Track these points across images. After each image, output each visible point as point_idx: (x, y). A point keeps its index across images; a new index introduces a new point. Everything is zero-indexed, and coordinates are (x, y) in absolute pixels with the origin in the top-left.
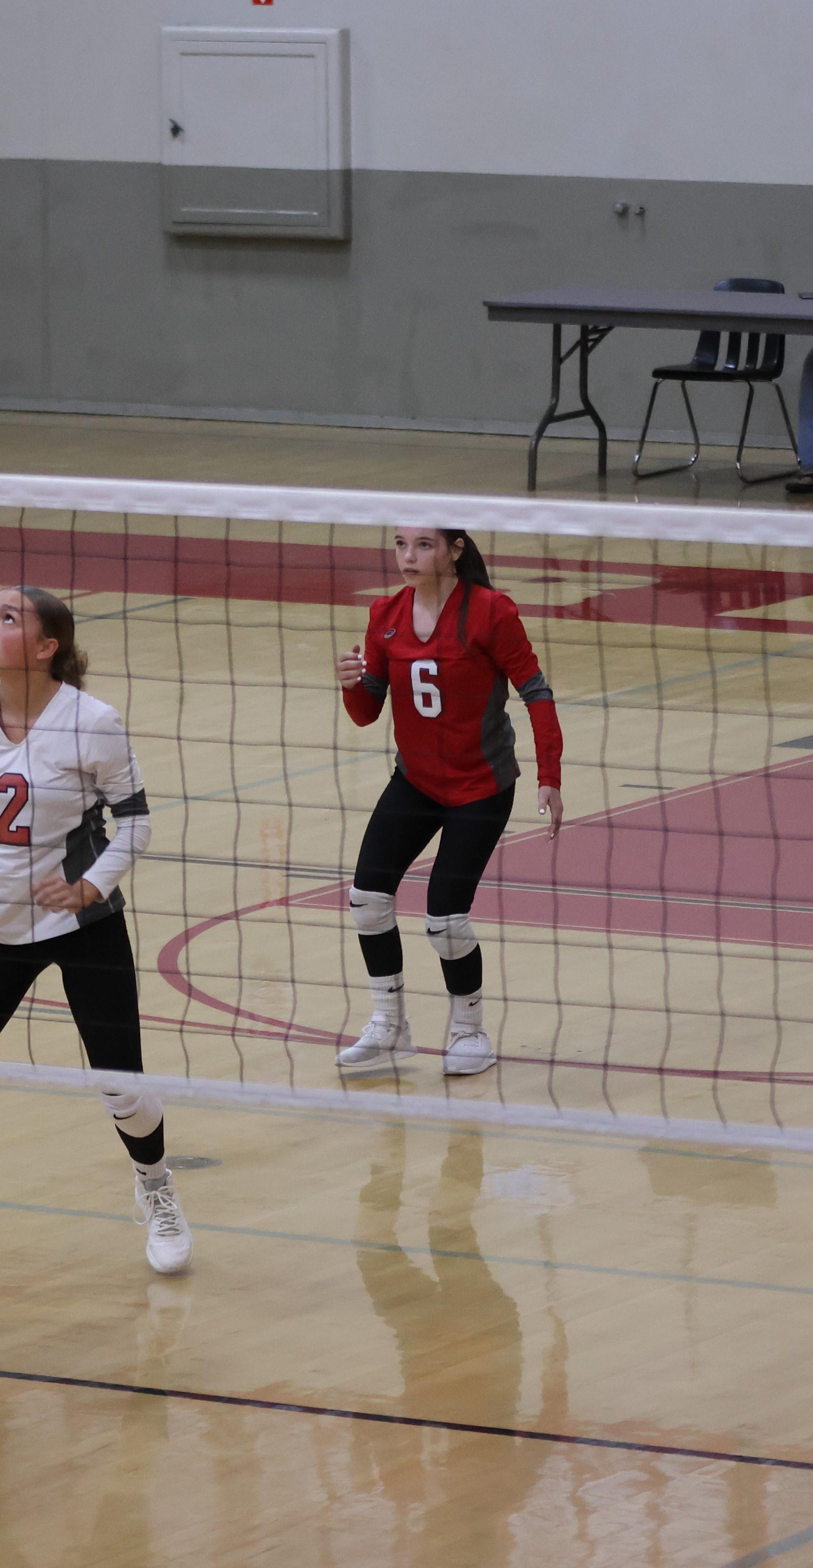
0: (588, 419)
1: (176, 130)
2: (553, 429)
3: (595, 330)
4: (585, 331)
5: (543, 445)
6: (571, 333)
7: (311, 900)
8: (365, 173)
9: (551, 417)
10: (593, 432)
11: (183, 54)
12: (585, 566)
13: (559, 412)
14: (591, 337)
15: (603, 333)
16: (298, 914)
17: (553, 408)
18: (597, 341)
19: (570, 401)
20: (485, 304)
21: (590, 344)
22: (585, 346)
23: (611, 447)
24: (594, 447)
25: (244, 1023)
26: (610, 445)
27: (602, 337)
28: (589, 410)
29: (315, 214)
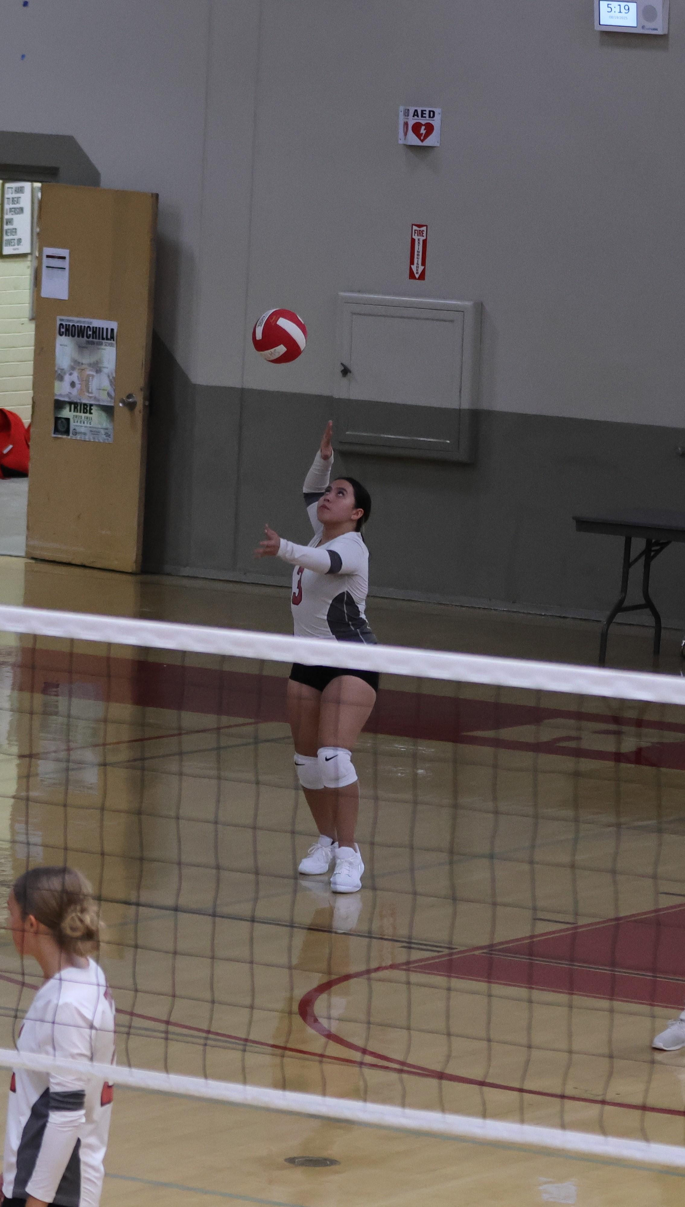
0: (648, 610)
1: (346, 371)
2: (620, 617)
3: (657, 543)
4: (649, 544)
5: (613, 629)
6: (639, 544)
7: (421, 967)
8: (490, 413)
9: (620, 608)
10: (651, 621)
11: (354, 314)
12: (639, 723)
13: (626, 604)
14: (653, 549)
15: (663, 545)
16: (415, 977)
17: (622, 601)
18: (658, 552)
19: (635, 596)
20: (574, 518)
21: (652, 554)
22: (649, 554)
23: (663, 632)
24: (651, 632)
25: (368, 1059)
26: (663, 631)
27: (662, 549)
28: (649, 604)
29: (448, 442)
